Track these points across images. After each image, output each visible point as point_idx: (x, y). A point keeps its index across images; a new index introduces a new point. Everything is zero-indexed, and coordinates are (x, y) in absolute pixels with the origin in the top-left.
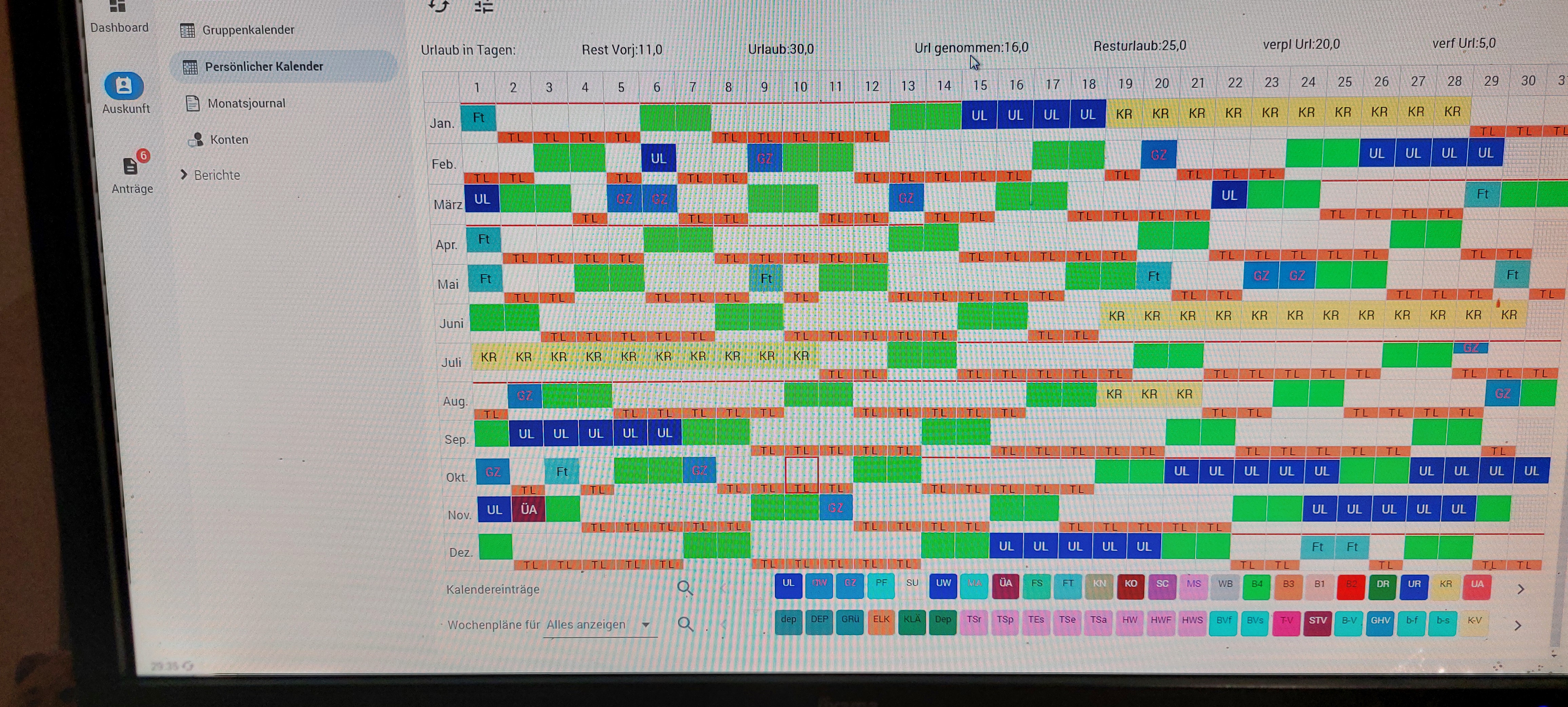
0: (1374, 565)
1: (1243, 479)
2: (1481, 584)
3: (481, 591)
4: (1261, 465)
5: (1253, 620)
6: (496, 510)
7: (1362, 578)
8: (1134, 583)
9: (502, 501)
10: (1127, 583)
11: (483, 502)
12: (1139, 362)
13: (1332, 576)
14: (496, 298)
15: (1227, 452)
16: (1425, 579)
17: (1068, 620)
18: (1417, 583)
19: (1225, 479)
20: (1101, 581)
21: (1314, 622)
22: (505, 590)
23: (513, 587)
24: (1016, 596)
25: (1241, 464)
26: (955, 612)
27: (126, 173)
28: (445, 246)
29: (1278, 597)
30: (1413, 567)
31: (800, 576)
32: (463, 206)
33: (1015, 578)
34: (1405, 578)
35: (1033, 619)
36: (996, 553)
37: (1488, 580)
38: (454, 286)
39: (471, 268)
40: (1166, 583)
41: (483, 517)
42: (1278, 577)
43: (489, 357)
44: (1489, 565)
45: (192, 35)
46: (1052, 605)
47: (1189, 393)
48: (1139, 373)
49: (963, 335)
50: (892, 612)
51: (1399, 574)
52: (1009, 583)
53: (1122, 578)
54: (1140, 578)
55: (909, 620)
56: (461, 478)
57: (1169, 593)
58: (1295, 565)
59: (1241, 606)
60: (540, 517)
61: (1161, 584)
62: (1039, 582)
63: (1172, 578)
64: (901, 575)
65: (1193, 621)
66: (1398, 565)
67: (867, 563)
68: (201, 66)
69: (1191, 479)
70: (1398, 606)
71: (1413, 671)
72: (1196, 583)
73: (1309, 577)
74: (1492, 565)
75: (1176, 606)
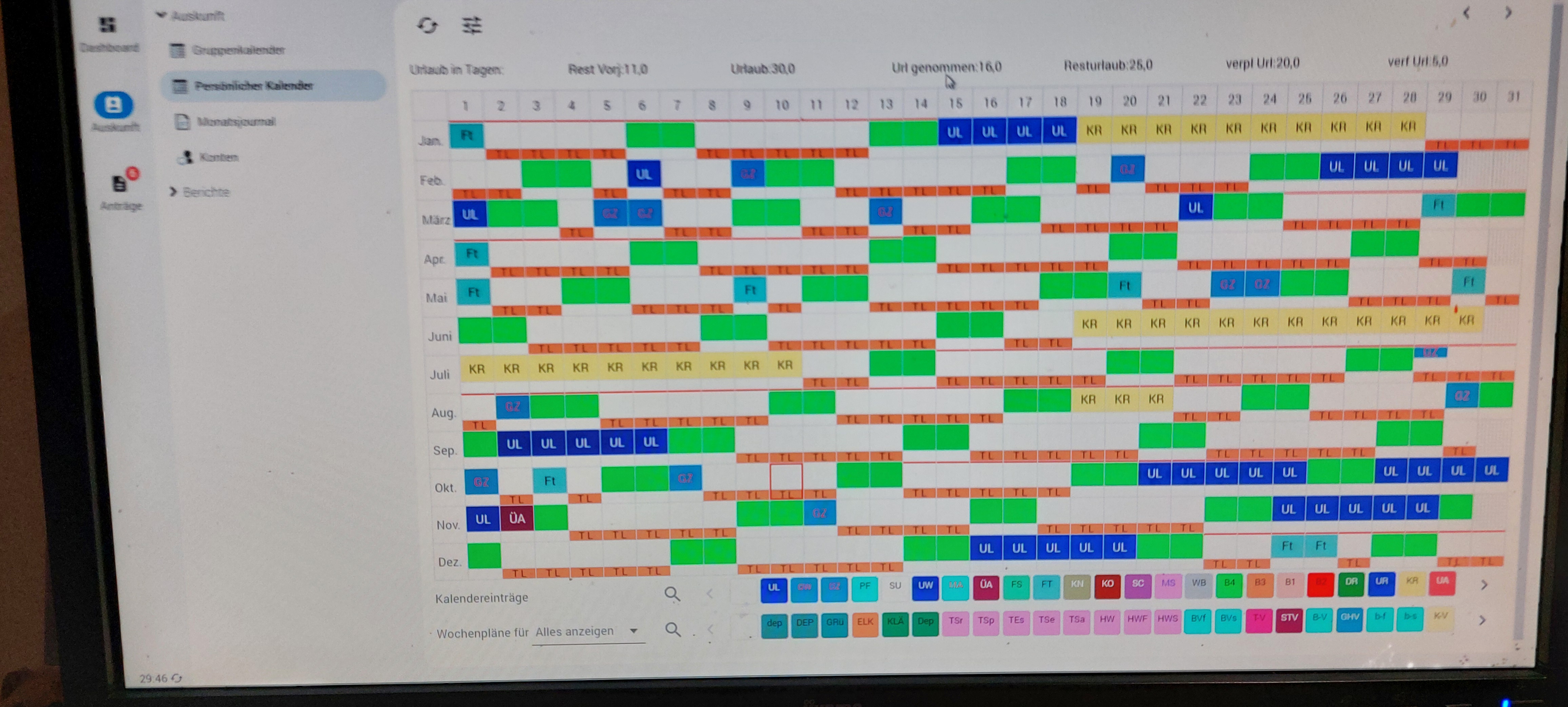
0: (1342, 563)
1: (1213, 480)
2: (1445, 580)
3: (470, 599)
4: (1231, 467)
5: (1226, 617)
6: (485, 519)
7: (1331, 576)
8: (1111, 583)
9: (490, 511)
10: (1104, 583)
11: (472, 512)
12: (1112, 368)
13: (1302, 574)
14: (484, 311)
15: (1197, 455)
16: (1391, 576)
17: (1047, 620)
18: (1384, 580)
19: (1198, 480)
20: (1079, 582)
21: (1286, 619)
22: (493, 599)
23: (502, 596)
24: (996, 597)
25: (1212, 466)
26: (937, 614)
27: (117, 190)
28: (435, 261)
29: (1249, 595)
30: (1381, 565)
31: (785, 580)
32: (452, 221)
33: (995, 580)
34: (1373, 576)
35: (1013, 619)
36: (976, 555)
37: (1452, 576)
38: (443, 299)
39: (460, 282)
40: (1141, 583)
41: (472, 526)
42: (1249, 576)
43: (477, 369)
44: (1453, 562)
45: (182, 55)
46: (1032, 606)
47: (1160, 398)
48: (1111, 379)
49: (941, 343)
50: (876, 615)
51: (1367, 572)
52: (989, 585)
53: (1099, 579)
54: (1117, 578)
55: (893, 622)
56: (449, 489)
57: (1144, 592)
58: (1266, 563)
59: (1214, 604)
60: (528, 526)
61: (1136, 583)
62: (1018, 583)
63: (1147, 578)
64: (884, 578)
65: (1168, 619)
66: (1366, 562)
67: (851, 567)
68: (191, 85)
69: (1164, 480)
70: (1366, 602)
71: (1383, 666)
72: (1170, 583)
73: (1280, 575)
74: (1456, 561)
75: (1152, 605)
